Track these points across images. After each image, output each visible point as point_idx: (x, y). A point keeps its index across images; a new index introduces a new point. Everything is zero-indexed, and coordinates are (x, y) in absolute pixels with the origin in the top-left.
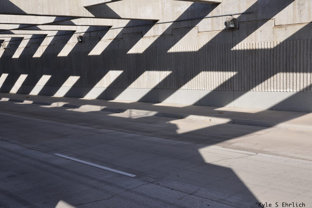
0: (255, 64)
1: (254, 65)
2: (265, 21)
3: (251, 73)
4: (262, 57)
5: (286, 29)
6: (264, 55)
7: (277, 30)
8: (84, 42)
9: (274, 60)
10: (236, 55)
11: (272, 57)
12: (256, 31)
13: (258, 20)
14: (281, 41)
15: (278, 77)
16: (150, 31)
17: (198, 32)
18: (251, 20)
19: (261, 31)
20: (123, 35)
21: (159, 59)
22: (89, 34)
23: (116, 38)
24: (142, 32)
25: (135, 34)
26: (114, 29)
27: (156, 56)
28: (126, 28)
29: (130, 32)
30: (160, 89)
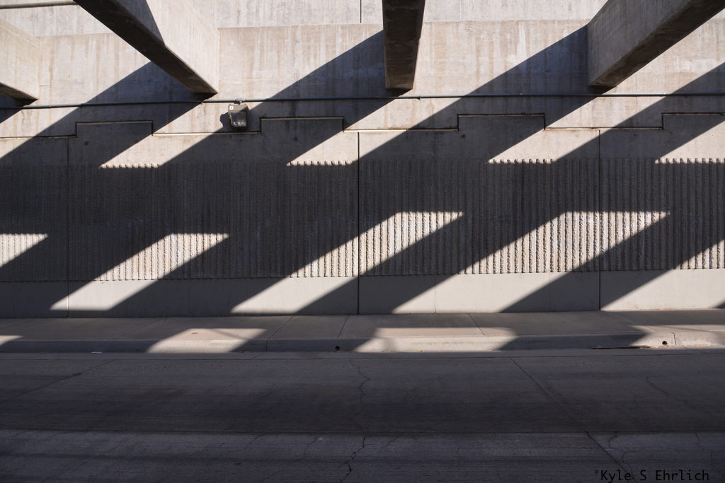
8: (260, 131)
20: (458, 118)
21: (609, 189)
22: (286, 108)
23: (426, 126)
24: (544, 114)
25: (515, 118)
26: (419, 98)
27: (597, 182)
28: (472, 99)
29: (490, 113)
30: (610, 270)
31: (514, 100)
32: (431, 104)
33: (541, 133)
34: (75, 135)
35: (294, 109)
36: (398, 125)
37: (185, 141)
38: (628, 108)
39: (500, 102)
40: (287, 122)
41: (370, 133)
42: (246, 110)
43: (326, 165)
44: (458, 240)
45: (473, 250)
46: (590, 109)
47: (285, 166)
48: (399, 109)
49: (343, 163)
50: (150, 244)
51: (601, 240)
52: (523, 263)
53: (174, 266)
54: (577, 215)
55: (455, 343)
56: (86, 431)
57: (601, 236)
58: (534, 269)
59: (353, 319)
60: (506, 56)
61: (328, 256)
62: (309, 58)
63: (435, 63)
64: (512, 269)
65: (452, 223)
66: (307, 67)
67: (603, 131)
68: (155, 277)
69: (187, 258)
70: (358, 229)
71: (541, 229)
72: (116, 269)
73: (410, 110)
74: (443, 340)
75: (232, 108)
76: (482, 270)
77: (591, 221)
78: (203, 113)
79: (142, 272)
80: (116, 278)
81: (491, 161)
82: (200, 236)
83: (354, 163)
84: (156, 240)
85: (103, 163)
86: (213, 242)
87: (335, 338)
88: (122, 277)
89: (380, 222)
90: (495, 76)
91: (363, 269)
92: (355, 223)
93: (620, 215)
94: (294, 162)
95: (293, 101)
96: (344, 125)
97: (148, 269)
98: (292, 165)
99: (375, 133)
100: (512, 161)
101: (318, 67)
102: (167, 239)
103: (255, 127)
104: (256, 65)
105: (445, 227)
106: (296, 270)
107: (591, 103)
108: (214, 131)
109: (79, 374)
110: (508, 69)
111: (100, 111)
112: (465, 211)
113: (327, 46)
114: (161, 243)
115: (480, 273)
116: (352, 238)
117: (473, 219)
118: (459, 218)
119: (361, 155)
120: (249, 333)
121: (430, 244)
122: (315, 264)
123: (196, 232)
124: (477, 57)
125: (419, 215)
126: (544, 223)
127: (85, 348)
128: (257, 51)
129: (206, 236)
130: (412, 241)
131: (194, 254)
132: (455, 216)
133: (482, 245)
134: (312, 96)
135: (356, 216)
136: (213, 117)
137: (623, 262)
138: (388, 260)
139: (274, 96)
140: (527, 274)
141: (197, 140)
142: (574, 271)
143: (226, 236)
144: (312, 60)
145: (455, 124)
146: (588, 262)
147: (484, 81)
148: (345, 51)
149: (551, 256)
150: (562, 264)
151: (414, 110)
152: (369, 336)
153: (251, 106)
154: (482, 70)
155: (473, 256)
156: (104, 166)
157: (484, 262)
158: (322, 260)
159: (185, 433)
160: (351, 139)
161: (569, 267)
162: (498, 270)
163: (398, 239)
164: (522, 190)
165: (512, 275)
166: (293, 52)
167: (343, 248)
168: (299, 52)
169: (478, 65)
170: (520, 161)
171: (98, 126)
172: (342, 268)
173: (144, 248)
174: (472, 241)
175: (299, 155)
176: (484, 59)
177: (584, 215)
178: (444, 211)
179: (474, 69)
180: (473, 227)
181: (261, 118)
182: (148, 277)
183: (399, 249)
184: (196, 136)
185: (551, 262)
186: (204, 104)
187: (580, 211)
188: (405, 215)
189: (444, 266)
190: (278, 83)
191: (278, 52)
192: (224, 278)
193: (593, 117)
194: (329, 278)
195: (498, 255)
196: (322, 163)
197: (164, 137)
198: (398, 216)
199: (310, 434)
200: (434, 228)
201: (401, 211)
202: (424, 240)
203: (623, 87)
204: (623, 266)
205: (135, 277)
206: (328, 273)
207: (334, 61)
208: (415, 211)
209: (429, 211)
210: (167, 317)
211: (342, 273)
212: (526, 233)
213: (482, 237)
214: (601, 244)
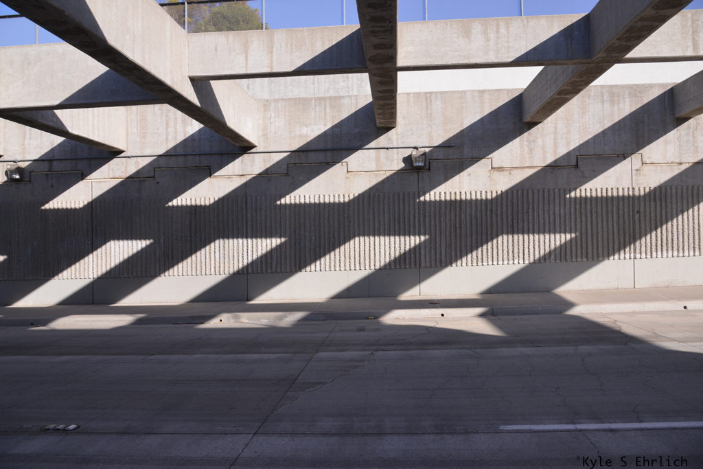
0: (460, 225)
1: (458, 226)
2: (475, 160)
3: (453, 237)
4: (473, 213)
5: (510, 174)
6: (476, 211)
7: (496, 174)
8: (30, 181)
9: (492, 217)
10: (424, 210)
11: (489, 214)
12: (462, 173)
13: (465, 157)
14: (503, 191)
15: (500, 243)
16: (231, 165)
17: (348, 172)
18: (451, 158)
19: (469, 175)
20: (155, 171)
22: (46, 165)
23: (134, 176)
24: (210, 167)
25: (191, 169)
26: (129, 157)
28: (164, 157)
29: (176, 166)
30: (253, 273)
31: (190, 158)
32: (137, 161)
33: (207, 180)
35: (51, 165)
36: (117, 176)
38: (265, 161)
39: (181, 159)
40: (47, 174)
41: (100, 182)
42: (19, 167)
44: (155, 254)
46: (240, 162)
52: (196, 269)
57: (247, 253)
60: (185, 127)
63: (140, 132)
64: (190, 273)
67: (249, 178)
70: (92, 248)
71: (208, 245)
73: (124, 166)
75: (8, 167)
76: (175, 274)
83: (88, 203)
90: (178, 141)
92: (91, 244)
95: (50, 161)
96: (83, 176)
99: (103, 182)
100: (189, 199)
103: (27, 178)
104: (26, 136)
107: (240, 158)
110: (187, 136)
112: (155, 239)
115: (173, 275)
116: (88, 253)
117: (164, 239)
118: (151, 243)
119: (93, 197)
124: (167, 128)
126: (210, 241)
132: (148, 242)
133: (170, 257)
134: (62, 157)
135: (91, 238)
137: (262, 268)
142: (234, 274)
143: (6, 257)
145: (152, 175)
147: (171, 145)
149: (215, 263)
150: (227, 269)
151: (126, 167)
153: (24, 165)
154: (170, 137)
155: (165, 264)
160: (87, 186)
161: (232, 271)
163: (117, 253)
169: (167, 134)
170: (194, 199)
172: (87, 272)
175: (55, 197)
176: (171, 130)
178: (141, 239)
179: (165, 137)
180: (164, 244)
181: (31, 173)
185: (215, 267)
189: (146, 271)
193: (242, 168)
196: (68, 202)
204: (262, 270)
206: (78, 277)
211: (87, 276)
212: (198, 248)
213: (170, 251)
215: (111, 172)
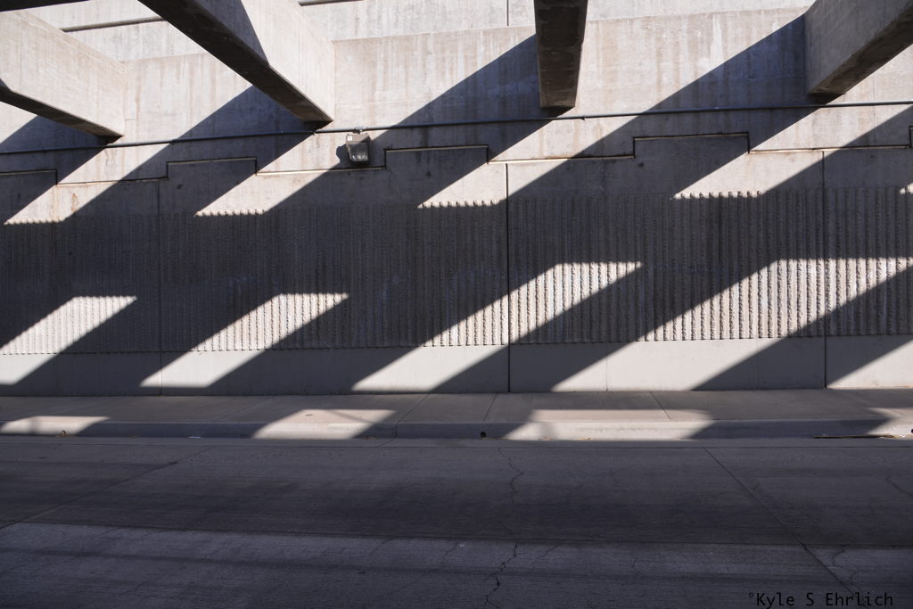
8: (385, 166)
16: (791, 130)
20: (634, 141)
21: (838, 228)
22: (417, 136)
23: (592, 154)
24: (747, 133)
25: (709, 139)
26: (583, 118)
27: (821, 219)
28: (652, 117)
29: (677, 133)
30: (839, 335)
31: (708, 117)
32: (599, 125)
33: (743, 158)
34: (166, 177)
35: (426, 136)
36: (557, 154)
37: (295, 181)
38: (862, 122)
39: (688, 119)
40: (418, 154)
41: (522, 165)
42: (367, 140)
43: (467, 206)
44: (636, 298)
45: (655, 311)
46: (810, 124)
47: (416, 208)
48: (557, 132)
49: (488, 203)
50: (255, 307)
51: (827, 295)
52: (721, 326)
53: (284, 334)
54: (793, 264)
55: (634, 429)
56: (185, 530)
57: (827, 291)
58: (736, 334)
59: (501, 398)
60: (696, 60)
61: (471, 320)
62: (443, 74)
63: (603, 72)
64: (707, 334)
65: (628, 276)
66: (441, 84)
67: (828, 152)
68: (261, 346)
69: (299, 324)
70: (508, 286)
71: (745, 283)
72: (216, 338)
73: (572, 134)
74: (617, 425)
75: (350, 139)
76: (668, 336)
77: (813, 271)
78: (315, 146)
79: (246, 341)
80: (216, 347)
81: (678, 196)
82: (314, 297)
83: (501, 203)
84: (262, 302)
85: (199, 210)
86: (330, 304)
87: (481, 422)
88: (223, 347)
89: (535, 276)
90: (682, 87)
91: (515, 336)
92: (504, 278)
93: (852, 263)
94: (427, 204)
95: (425, 128)
96: (489, 155)
97: (253, 337)
98: (424, 208)
99: (528, 164)
100: (706, 195)
101: (455, 84)
102: (275, 300)
103: (378, 161)
104: (379, 84)
105: (619, 281)
106: (432, 337)
107: (810, 116)
108: (329, 167)
109: (176, 463)
110: (699, 77)
111: (194, 146)
112: (644, 261)
113: (466, 57)
114: (268, 305)
115: (665, 339)
116: (500, 297)
117: (655, 271)
118: (636, 270)
119: (510, 193)
120: (374, 416)
121: (600, 304)
122: (454, 329)
123: (309, 292)
124: (658, 62)
125: (585, 267)
126: (749, 275)
127: (181, 432)
128: (380, 67)
129: (322, 297)
130: (577, 299)
131: (307, 319)
132: (631, 267)
133: (668, 304)
134: (450, 121)
135: (505, 269)
136: (328, 150)
137: (857, 324)
138: (547, 325)
139: (402, 122)
140: (727, 341)
141: (310, 179)
142: (790, 336)
143: (345, 296)
144: (448, 75)
145: (630, 150)
146: (809, 325)
147: (667, 93)
148: (488, 63)
149: (759, 317)
150: (774, 328)
151: (577, 133)
152: (522, 420)
153: (374, 135)
154: (665, 79)
155: (656, 317)
156: (200, 213)
157: (669, 326)
158: (463, 324)
159: (299, 534)
160: (497, 172)
161: (784, 332)
162: (688, 335)
163: (559, 297)
164: (720, 232)
165: (707, 342)
166: (424, 66)
167: (488, 309)
168: (432, 65)
169: (660, 73)
170: (716, 194)
171: (193, 165)
172: (489, 334)
173: (247, 311)
174: (655, 299)
175: (433, 194)
176: (668, 65)
177: (803, 263)
178: (617, 261)
179: (655, 79)
180: (655, 281)
181: (385, 150)
182: (254, 346)
183: (559, 310)
184: (308, 175)
185: (759, 325)
186: (316, 135)
187: (797, 258)
188: (567, 267)
189: (618, 331)
190: (406, 105)
191: (406, 67)
192: (344, 348)
193: (814, 135)
194: (472, 347)
195: (688, 316)
196: (462, 204)
197: (270, 177)
198: (558, 268)
199: (450, 539)
200: (604, 283)
201: (562, 262)
202: (592, 298)
203: (855, 93)
204: (858, 329)
205: (238, 346)
206: (471, 341)
207: (475, 75)
208: (580, 262)
209: (598, 262)
210: (277, 395)
211: (489, 341)
212: (725, 288)
213: (667, 294)
214: (827, 301)
215: (545, 146)
